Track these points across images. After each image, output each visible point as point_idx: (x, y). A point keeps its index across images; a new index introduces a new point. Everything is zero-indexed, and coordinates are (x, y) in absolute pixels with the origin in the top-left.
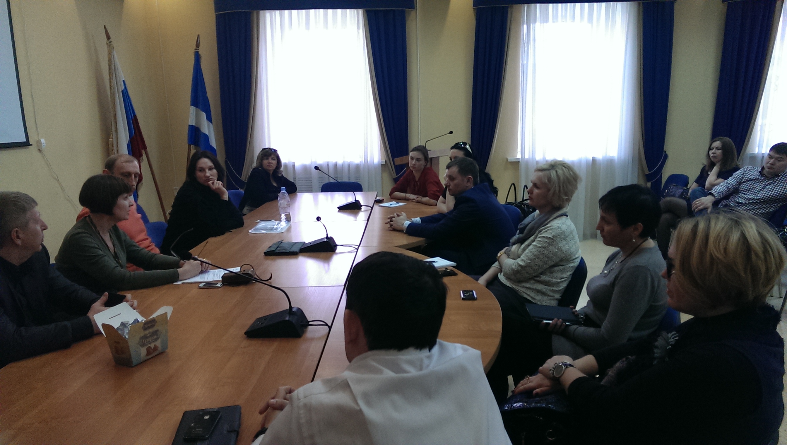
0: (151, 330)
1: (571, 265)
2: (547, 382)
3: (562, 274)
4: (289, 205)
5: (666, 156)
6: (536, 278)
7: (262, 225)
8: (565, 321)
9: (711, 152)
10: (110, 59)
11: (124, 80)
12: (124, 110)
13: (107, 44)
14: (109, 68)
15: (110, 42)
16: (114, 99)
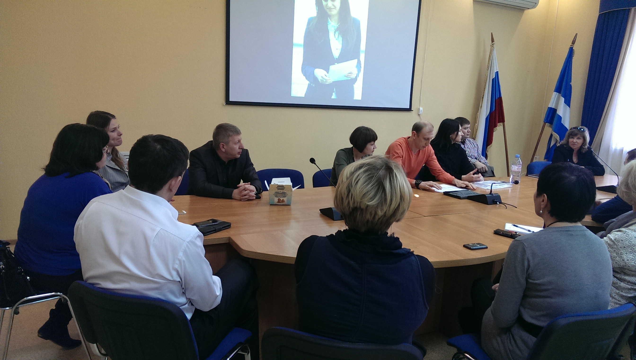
0: (282, 191)
10: (490, 56)
11: (498, 71)
12: (491, 93)
13: (491, 46)
14: (488, 63)
15: (493, 44)
16: (485, 85)
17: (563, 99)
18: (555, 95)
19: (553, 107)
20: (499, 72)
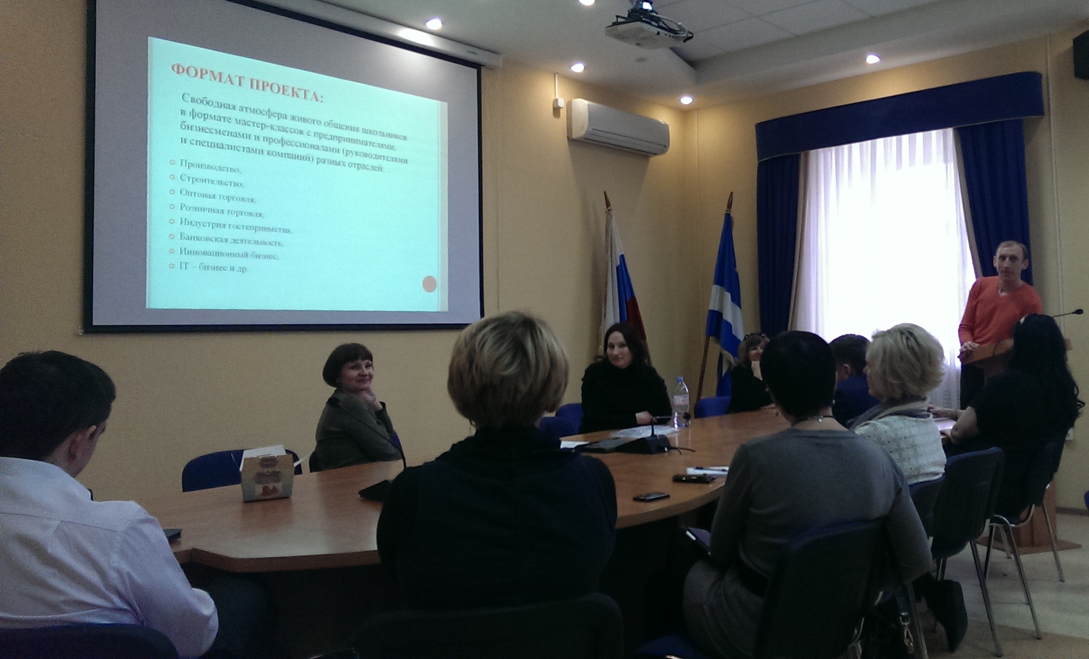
0: (270, 470)
10: (607, 230)
11: (622, 253)
12: (617, 289)
13: (606, 212)
14: (606, 241)
15: (609, 210)
16: (606, 277)
17: (728, 296)
18: (715, 289)
19: (716, 309)
20: (625, 256)
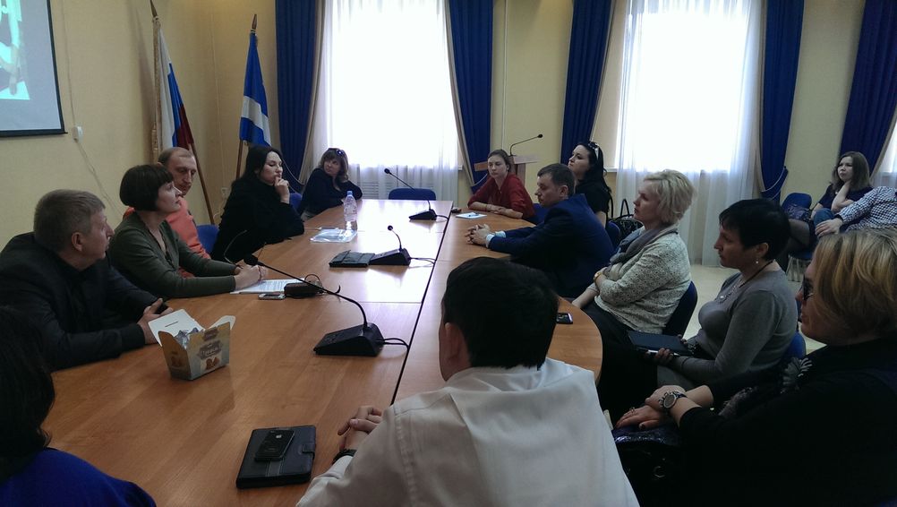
0: (212, 341)
1: (679, 289)
2: (655, 414)
3: (669, 299)
4: (355, 212)
5: (786, 172)
6: (638, 303)
7: (324, 233)
8: (673, 351)
9: (839, 169)
10: (157, 38)
11: (171, 62)
12: (170, 98)
13: (153, 22)
14: (155, 49)
15: (156, 19)
16: (159, 85)
17: (258, 107)
18: (246, 99)
19: (247, 117)
20: (172, 65)
